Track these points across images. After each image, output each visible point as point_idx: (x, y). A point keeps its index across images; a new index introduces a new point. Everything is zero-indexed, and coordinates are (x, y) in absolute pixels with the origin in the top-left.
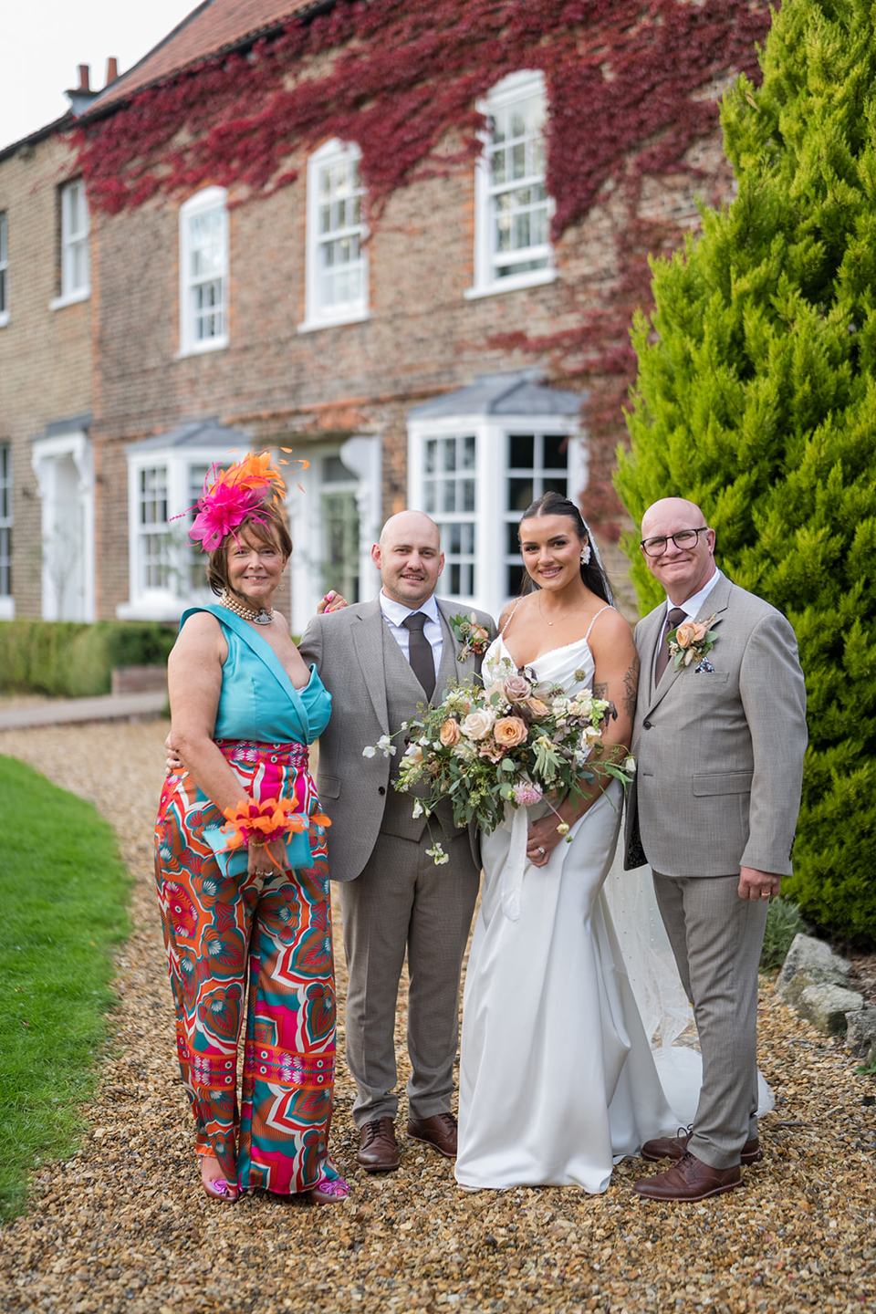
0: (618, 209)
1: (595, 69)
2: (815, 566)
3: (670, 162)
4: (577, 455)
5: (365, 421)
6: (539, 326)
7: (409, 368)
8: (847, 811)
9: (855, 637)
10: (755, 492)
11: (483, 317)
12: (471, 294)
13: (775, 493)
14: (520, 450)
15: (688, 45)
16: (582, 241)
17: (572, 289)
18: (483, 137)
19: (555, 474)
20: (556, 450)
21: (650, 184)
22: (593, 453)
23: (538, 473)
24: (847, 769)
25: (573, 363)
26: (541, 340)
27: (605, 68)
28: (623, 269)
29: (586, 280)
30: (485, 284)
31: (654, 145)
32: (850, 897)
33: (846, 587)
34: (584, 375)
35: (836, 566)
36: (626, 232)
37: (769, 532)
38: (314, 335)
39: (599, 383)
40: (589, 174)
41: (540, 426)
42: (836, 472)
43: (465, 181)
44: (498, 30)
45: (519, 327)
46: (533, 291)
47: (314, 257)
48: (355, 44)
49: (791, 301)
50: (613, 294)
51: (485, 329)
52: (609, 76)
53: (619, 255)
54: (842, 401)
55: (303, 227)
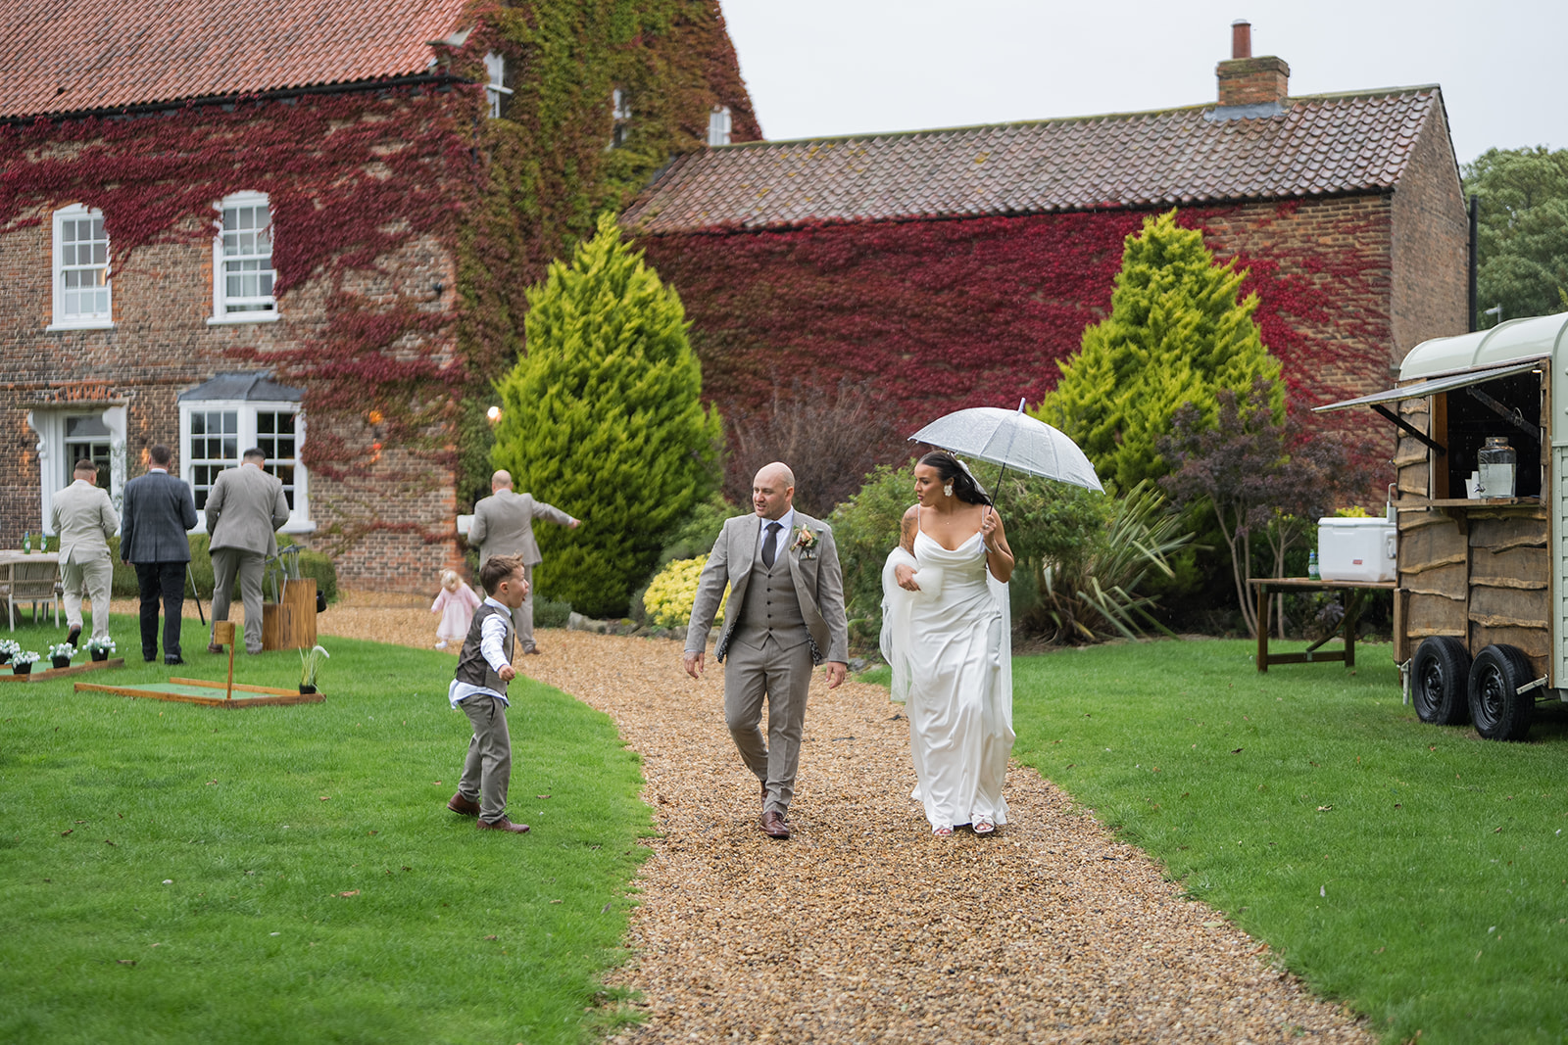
0: (327, 284)
1: (309, 202)
2: (584, 485)
3: (363, 263)
4: (300, 425)
5: (113, 395)
6: (265, 345)
7: (155, 363)
8: (589, 569)
9: (595, 509)
10: (561, 461)
11: (217, 336)
12: (210, 321)
13: (568, 461)
14: (265, 422)
15: (375, 201)
16: (299, 299)
17: (293, 327)
18: (216, 224)
19: (286, 436)
20: (287, 423)
21: (349, 274)
22: (309, 424)
23: (276, 436)
24: (589, 554)
25: (294, 370)
26: (269, 354)
27: (316, 201)
28: (331, 319)
29: (302, 322)
30: (219, 317)
31: (353, 251)
32: (587, 599)
33: (592, 492)
34: (304, 378)
35: (590, 486)
36: (332, 298)
37: (568, 473)
38: (60, 334)
39: (315, 384)
40: (306, 262)
41: (277, 407)
42: (591, 455)
43: (204, 250)
44: (234, 162)
45: (252, 345)
46: (261, 325)
47: (58, 281)
48: (99, 142)
49: (568, 398)
50: (323, 333)
51: (222, 344)
52: (319, 207)
53: (328, 310)
54: (590, 432)
55: (50, 258)
